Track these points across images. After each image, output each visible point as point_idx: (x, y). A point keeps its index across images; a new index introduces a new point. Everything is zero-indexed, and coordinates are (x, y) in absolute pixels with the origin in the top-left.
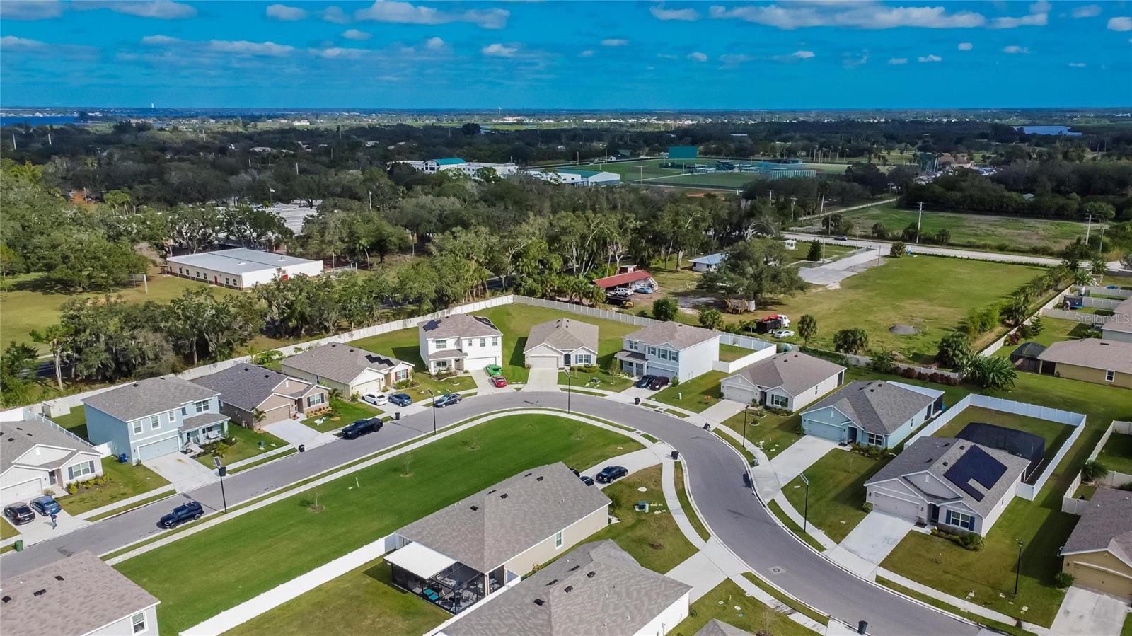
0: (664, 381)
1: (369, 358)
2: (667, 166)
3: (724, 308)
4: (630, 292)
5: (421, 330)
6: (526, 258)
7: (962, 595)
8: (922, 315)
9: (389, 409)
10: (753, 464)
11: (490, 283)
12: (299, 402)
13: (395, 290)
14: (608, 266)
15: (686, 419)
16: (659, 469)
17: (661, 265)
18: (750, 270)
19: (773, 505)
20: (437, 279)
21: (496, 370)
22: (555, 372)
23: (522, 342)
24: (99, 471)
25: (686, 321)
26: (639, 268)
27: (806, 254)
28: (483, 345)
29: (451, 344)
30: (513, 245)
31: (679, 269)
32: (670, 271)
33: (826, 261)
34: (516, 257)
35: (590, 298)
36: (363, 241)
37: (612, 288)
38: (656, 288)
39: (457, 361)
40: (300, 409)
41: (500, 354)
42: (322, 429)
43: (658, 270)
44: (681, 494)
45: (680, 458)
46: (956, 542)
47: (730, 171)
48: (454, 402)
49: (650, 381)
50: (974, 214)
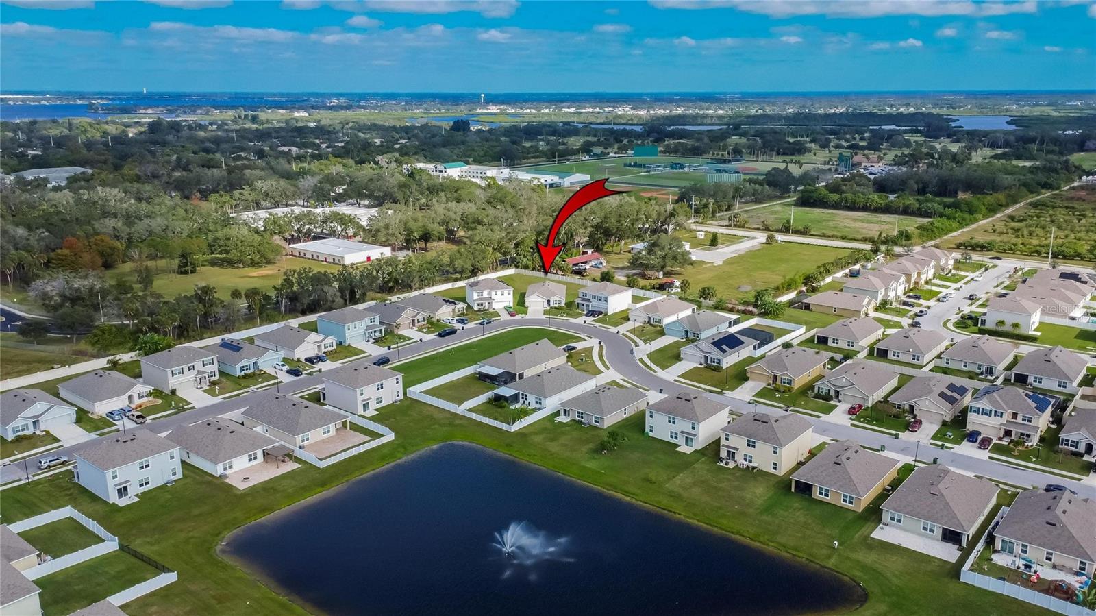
0: (600, 313)
1: (444, 300)
2: (630, 165)
3: (643, 276)
4: (588, 267)
5: (467, 288)
6: (523, 245)
7: (706, 384)
8: (762, 280)
9: (458, 326)
10: (637, 346)
11: (500, 261)
12: (413, 321)
13: (448, 265)
14: (575, 250)
15: (609, 330)
16: (592, 348)
17: (610, 249)
18: (659, 253)
19: (641, 360)
20: (472, 258)
21: (510, 308)
22: (542, 310)
23: (523, 295)
24: (335, 347)
25: (619, 283)
26: (595, 251)
27: (708, 243)
28: (503, 294)
29: (485, 294)
30: (515, 238)
31: (622, 252)
32: (616, 253)
33: (722, 246)
34: (517, 245)
35: (562, 270)
36: (415, 234)
37: (577, 265)
38: (605, 264)
39: (489, 303)
40: (414, 325)
41: (512, 300)
42: (427, 333)
43: (608, 252)
44: (601, 356)
45: (602, 344)
46: (713, 370)
47: (681, 170)
48: (490, 323)
49: (592, 313)
50: (849, 211)
